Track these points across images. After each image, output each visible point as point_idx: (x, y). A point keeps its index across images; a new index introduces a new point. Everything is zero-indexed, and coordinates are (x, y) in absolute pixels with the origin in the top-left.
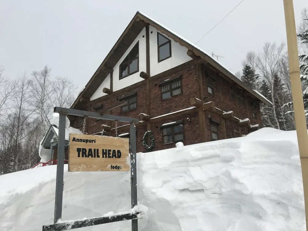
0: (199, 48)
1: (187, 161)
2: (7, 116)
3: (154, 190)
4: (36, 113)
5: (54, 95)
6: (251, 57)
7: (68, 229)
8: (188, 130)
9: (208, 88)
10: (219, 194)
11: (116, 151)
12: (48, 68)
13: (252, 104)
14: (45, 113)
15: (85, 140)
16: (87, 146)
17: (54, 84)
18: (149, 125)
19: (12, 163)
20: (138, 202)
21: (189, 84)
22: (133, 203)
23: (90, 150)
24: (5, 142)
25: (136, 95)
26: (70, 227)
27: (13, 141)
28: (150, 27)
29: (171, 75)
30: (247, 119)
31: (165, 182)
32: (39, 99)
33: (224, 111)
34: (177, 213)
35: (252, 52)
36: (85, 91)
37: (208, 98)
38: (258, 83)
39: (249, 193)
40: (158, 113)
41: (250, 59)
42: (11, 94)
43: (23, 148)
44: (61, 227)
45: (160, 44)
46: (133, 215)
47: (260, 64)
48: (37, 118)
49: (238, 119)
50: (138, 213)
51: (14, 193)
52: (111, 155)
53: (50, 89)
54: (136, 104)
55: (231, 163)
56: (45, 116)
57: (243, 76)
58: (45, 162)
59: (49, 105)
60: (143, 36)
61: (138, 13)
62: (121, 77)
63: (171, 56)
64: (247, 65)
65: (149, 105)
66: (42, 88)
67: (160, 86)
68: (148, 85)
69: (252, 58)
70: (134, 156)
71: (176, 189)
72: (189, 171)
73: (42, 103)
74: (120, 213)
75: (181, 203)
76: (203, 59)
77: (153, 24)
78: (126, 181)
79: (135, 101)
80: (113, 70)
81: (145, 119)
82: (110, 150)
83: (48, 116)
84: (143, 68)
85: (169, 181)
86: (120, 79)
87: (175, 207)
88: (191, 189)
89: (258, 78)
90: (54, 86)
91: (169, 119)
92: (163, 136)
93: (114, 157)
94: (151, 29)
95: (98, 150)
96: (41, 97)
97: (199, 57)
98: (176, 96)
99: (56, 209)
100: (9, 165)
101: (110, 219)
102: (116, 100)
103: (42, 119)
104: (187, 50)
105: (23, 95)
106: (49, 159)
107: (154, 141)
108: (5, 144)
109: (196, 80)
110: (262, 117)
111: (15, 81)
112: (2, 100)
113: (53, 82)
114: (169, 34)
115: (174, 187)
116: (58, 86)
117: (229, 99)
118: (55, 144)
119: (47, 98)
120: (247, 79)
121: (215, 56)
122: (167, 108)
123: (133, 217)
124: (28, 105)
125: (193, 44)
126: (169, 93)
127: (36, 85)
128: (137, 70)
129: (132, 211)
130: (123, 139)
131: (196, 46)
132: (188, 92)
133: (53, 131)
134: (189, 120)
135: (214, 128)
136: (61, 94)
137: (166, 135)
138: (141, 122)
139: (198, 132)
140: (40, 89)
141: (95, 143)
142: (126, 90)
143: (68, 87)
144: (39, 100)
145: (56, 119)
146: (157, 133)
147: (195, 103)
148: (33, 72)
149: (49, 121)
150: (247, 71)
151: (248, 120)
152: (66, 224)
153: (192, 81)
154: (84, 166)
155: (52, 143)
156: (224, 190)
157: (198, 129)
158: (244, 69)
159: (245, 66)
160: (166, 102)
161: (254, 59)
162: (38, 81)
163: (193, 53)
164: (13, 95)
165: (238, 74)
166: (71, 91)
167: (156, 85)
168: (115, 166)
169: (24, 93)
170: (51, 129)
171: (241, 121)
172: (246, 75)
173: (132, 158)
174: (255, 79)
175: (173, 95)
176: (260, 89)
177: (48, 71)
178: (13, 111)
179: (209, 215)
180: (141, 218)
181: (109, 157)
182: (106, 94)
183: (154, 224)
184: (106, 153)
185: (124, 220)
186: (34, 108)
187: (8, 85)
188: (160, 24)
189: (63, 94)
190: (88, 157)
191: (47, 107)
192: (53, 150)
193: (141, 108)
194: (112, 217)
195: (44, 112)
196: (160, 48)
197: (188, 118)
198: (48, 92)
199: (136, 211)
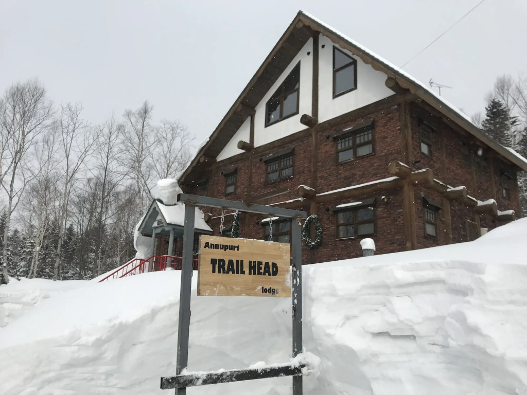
0: (406, 74)
1: (387, 287)
2: (85, 182)
3: (329, 331)
4: (129, 177)
5: (157, 150)
6: (504, 87)
7: (197, 384)
8: (383, 218)
9: (422, 144)
10: (443, 347)
11: (270, 264)
12: (149, 106)
13: (502, 173)
14: (144, 179)
15: (223, 245)
16: (226, 256)
17: (158, 132)
18: (313, 205)
19: (92, 255)
20: (304, 348)
21: (386, 138)
22: (296, 349)
23: (231, 262)
24: (83, 222)
25: (292, 153)
26: (200, 381)
27: (94, 219)
28: (321, 36)
29: (355, 120)
30: (492, 201)
31: (348, 318)
32: (134, 154)
33: (448, 186)
34: (368, 370)
35: (506, 77)
36: (208, 145)
37: (422, 161)
38: (516, 133)
39: (497, 353)
40: (330, 185)
41: (502, 90)
42: (92, 147)
43: (109, 231)
44: (187, 381)
45: (337, 67)
46: (296, 369)
47: (521, 98)
48: (131, 185)
49: (474, 199)
50: (303, 366)
51: (117, 322)
52: (262, 271)
53: (151, 139)
54: (291, 169)
55: (467, 298)
56: (143, 182)
57: (487, 120)
58: (143, 257)
59: (150, 164)
60: (309, 54)
61: (300, 14)
62: (268, 123)
63: (355, 87)
64: (494, 100)
65: (315, 172)
66: (139, 138)
67: (336, 139)
68: (314, 138)
69: (506, 87)
70: (298, 273)
71: (367, 332)
72: (390, 302)
73: (139, 162)
74: (276, 365)
75: (375, 355)
76: (414, 94)
77: (327, 33)
78: (283, 311)
79: (291, 163)
80: (255, 111)
81: (306, 194)
82: (260, 263)
83: (147, 183)
84: (306, 107)
85: (355, 317)
86: (266, 126)
87: (365, 362)
88: (393, 334)
89: (515, 124)
90: (159, 135)
91: (349, 198)
92: (338, 226)
93: (267, 274)
94: (322, 40)
95: (242, 262)
96: (137, 152)
97: (407, 91)
98: (362, 157)
99: (180, 353)
100: (88, 258)
101: (260, 373)
102: (259, 161)
103: (138, 187)
104: (385, 77)
105: (110, 148)
106: (149, 253)
107: (321, 233)
108: (82, 225)
109: (399, 129)
110: (520, 195)
111: (98, 127)
112: (80, 156)
113: (157, 129)
114: (353, 49)
115: (364, 329)
116: (165, 135)
117: (458, 163)
118: (159, 231)
119: (147, 154)
120: (494, 125)
121: (436, 85)
122: (346, 178)
123: (295, 373)
124: (118, 165)
125: (396, 68)
126: (351, 151)
127: (130, 133)
128: (295, 111)
129: (294, 362)
130: (281, 245)
131: (401, 71)
132: (386, 151)
133: (157, 209)
134: (386, 200)
135: (430, 216)
136: (168, 148)
137: (342, 225)
138: (300, 199)
139: (402, 222)
140: (136, 140)
141: (238, 250)
142: (276, 144)
143: (180, 136)
144: (134, 156)
145: (161, 190)
146: (327, 220)
147: (397, 170)
148: (126, 111)
149: (150, 192)
150: (494, 110)
151: (494, 202)
152: (194, 378)
153: (393, 131)
154: (222, 288)
155: (156, 228)
156: (452, 343)
157: (401, 217)
158: (489, 107)
159: (490, 102)
160: (344, 168)
161: (510, 89)
162: (133, 126)
163: (397, 84)
164: (95, 149)
165: (476, 119)
166: (184, 144)
167: (328, 137)
168: (268, 288)
169: (111, 145)
170: (154, 205)
171: (480, 203)
172: (492, 119)
173: (295, 275)
174: (510, 126)
175: (357, 156)
176: (518, 144)
177: (150, 110)
178: (94, 173)
179: (423, 379)
180: (308, 375)
181: (260, 273)
182: (242, 151)
183: (329, 385)
184: (255, 268)
185: (281, 376)
186: (126, 169)
187: (88, 133)
188: (339, 33)
189: (172, 148)
190: (228, 272)
191: (147, 167)
192: (157, 239)
193: (300, 177)
194: (263, 369)
195: (142, 177)
196: (338, 74)
197: (383, 197)
198: (148, 145)
199: (300, 363)
